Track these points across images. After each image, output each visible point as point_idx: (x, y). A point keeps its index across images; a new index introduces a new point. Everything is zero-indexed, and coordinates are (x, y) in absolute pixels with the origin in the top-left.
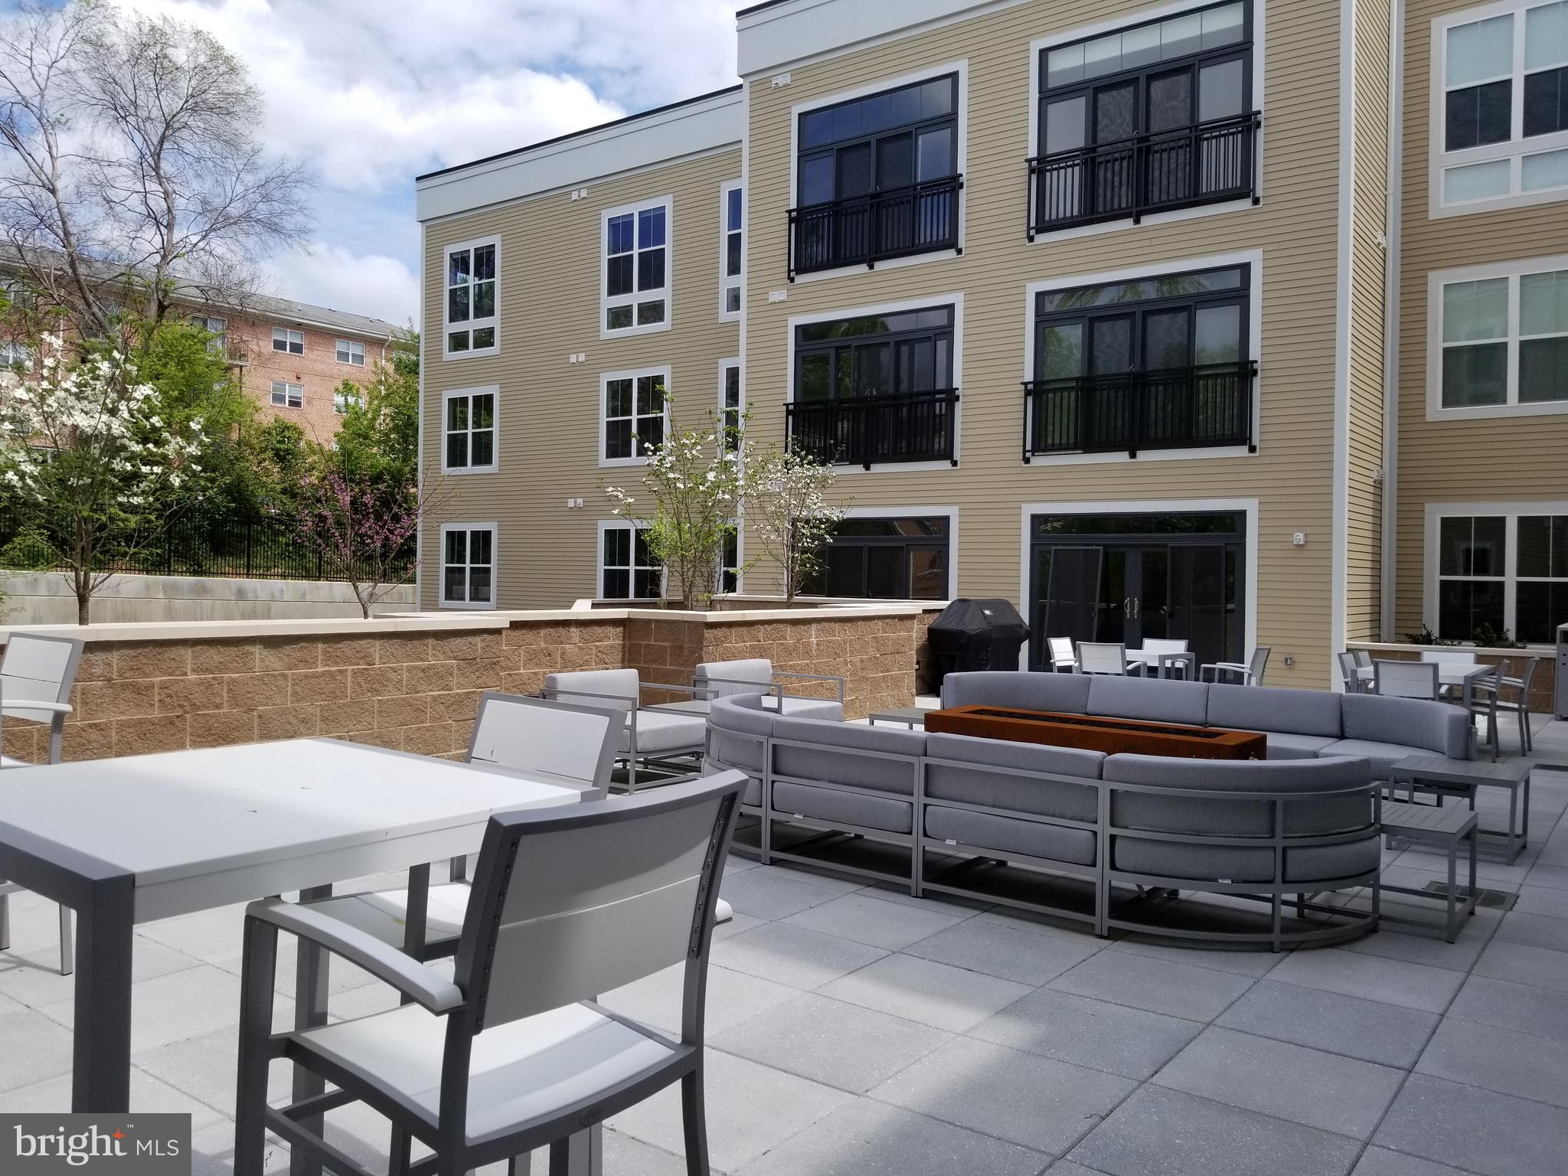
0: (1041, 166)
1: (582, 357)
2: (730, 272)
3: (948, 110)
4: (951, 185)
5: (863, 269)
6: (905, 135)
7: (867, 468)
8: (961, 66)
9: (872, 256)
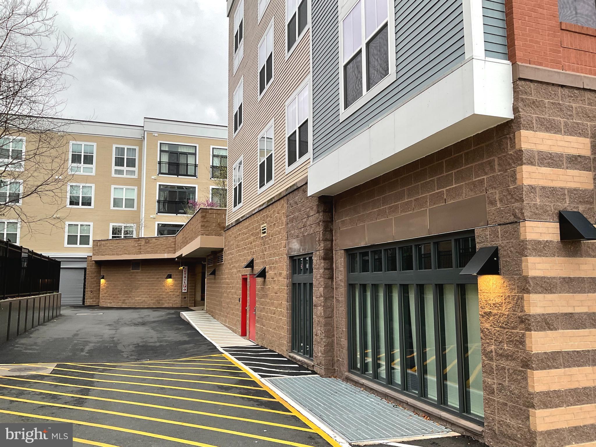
1: (60, 177)
2: (115, 165)
3: (194, 152)
4: (195, 166)
5: (176, 176)
6: (186, 154)
7: (177, 215)
8: (197, 145)
9: (178, 174)
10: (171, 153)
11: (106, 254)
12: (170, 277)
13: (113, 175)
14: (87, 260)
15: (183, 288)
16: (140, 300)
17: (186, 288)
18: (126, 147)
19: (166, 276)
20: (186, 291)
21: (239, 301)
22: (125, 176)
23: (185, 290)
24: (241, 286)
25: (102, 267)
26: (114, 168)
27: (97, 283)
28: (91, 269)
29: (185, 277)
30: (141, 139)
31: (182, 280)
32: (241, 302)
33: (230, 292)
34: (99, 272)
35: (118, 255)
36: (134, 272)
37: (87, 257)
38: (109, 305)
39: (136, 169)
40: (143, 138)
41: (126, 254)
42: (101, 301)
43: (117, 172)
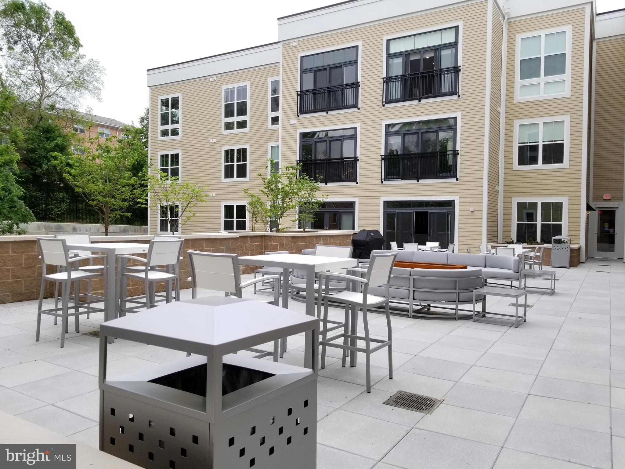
0: (388, 80)
1: (214, 140)
3: (355, 59)
4: (356, 85)
5: (325, 113)
6: (339, 66)
7: (326, 184)
8: (359, 43)
9: (328, 109)
10: (317, 71)
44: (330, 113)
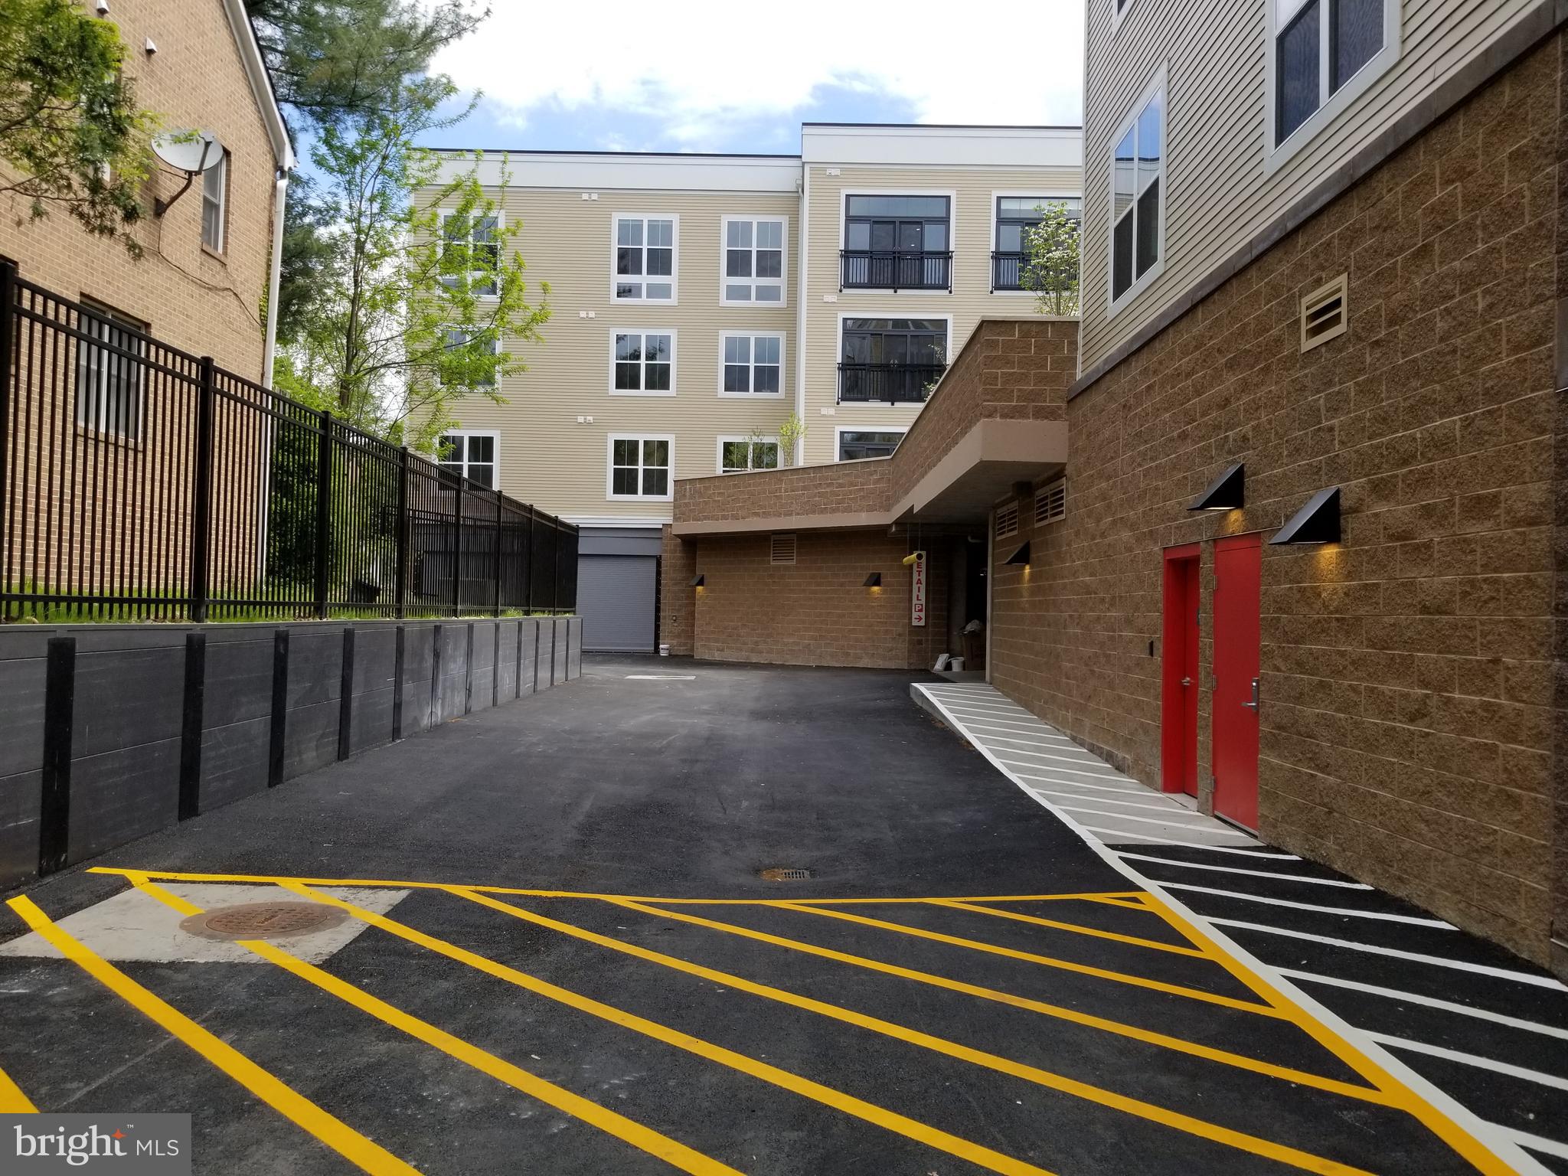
1: (592, 314)
2: (729, 274)
3: (944, 215)
4: (946, 256)
5: (891, 291)
6: (919, 222)
7: (893, 404)
8: (952, 194)
9: (895, 285)
10: (876, 222)
11: (706, 518)
12: (876, 581)
13: (724, 301)
14: (664, 534)
15: (915, 615)
16: (798, 644)
17: (923, 615)
18: (755, 220)
19: (864, 579)
20: (922, 623)
21: (1152, 654)
22: (753, 302)
23: (920, 619)
24: (1159, 593)
25: (698, 553)
26: (726, 281)
27: (687, 598)
28: (672, 559)
29: (919, 582)
30: (796, 195)
31: (911, 591)
32: (1158, 659)
33: (1099, 618)
34: (691, 566)
35: (735, 517)
36: (778, 568)
37: (661, 527)
38: (717, 656)
39: (781, 282)
40: (800, 190)
41: (756, 514)
42: (698, 644)
43: (734, 293)
44: (900, 292)
